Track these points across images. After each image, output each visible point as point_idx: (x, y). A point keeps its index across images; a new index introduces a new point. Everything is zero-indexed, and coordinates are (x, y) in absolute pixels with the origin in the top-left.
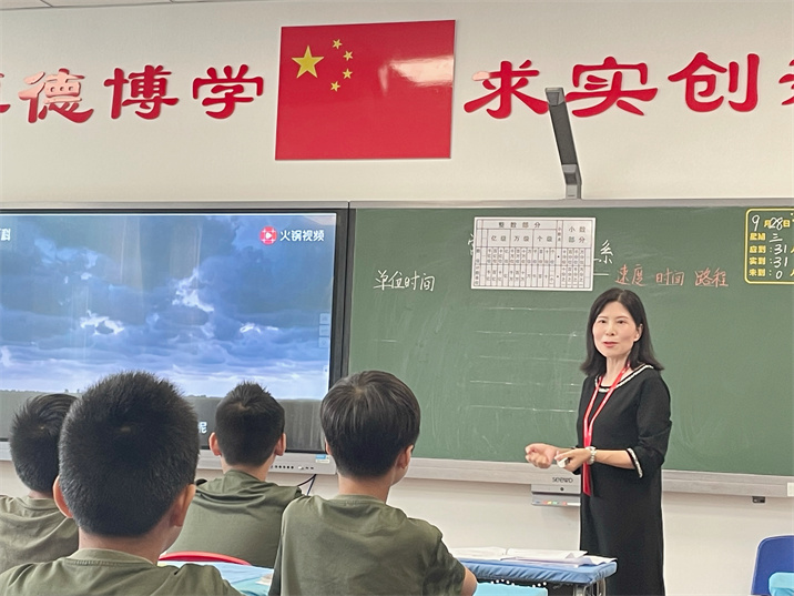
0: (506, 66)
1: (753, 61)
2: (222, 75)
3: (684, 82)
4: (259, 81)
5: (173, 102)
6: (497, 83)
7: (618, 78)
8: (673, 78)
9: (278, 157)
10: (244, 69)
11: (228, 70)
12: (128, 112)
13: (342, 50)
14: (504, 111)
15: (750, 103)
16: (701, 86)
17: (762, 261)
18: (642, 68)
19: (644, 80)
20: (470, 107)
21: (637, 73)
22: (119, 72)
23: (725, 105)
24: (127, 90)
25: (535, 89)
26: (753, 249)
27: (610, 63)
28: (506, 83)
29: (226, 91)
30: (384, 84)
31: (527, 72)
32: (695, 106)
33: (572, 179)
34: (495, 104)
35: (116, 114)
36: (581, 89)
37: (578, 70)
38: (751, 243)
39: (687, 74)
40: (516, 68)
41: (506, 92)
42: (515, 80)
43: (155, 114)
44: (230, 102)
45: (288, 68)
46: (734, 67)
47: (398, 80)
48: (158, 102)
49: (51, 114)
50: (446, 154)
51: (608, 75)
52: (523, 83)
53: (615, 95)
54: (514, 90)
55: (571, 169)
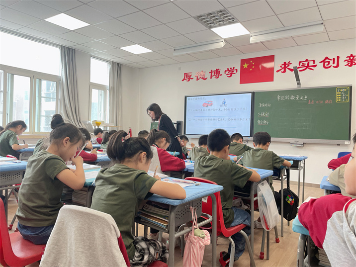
0: (285, 63)
1: (338, 57)
2: (230, 69)
3: (323, 63)
4: (237, 70)
5: (221, 75)
6: (283, 66)
7: (308, 63)
8: (320, 62)
9: (240, 83)
10: (234, 68)
11: (231, 68)
12: (213, 77)
13: (252, 63)
14: (285, 71)
15: (338, 66)
16: (327, 63)
17: (340, 98)
18: (314, 61)
19: (314, 63)
20: (277, 71)
21: (313, 62)
22: (211, 71)
23: (332, 67)
24: (213, 73)
25: (291, 67)
26: (338, 96)
27: (307, 60)
28: (285, 66)
29: (231, 72)
30: (260, 68)
31: (289, 64)
32: (325, 67)
33: (299, 84)
34: (283, 70)
35: (211, 78)
36: (301, 66)
37: (300, 62)
38: (337, 94)
39: (324, 61)
40: (287, 63)
41: (285, 68)
42: (287, 65)
43: (218, 77)
44: (231, 74)
45: (242, 67)
46: (334, 59)
47: (263, 67)
48: (218, 75)
49: (200, 79)
50: (273, 81)
51: (306, 63)
52: (288, 66)
53: (308, 67)
54: (286, 67)
55: (298, 82)
